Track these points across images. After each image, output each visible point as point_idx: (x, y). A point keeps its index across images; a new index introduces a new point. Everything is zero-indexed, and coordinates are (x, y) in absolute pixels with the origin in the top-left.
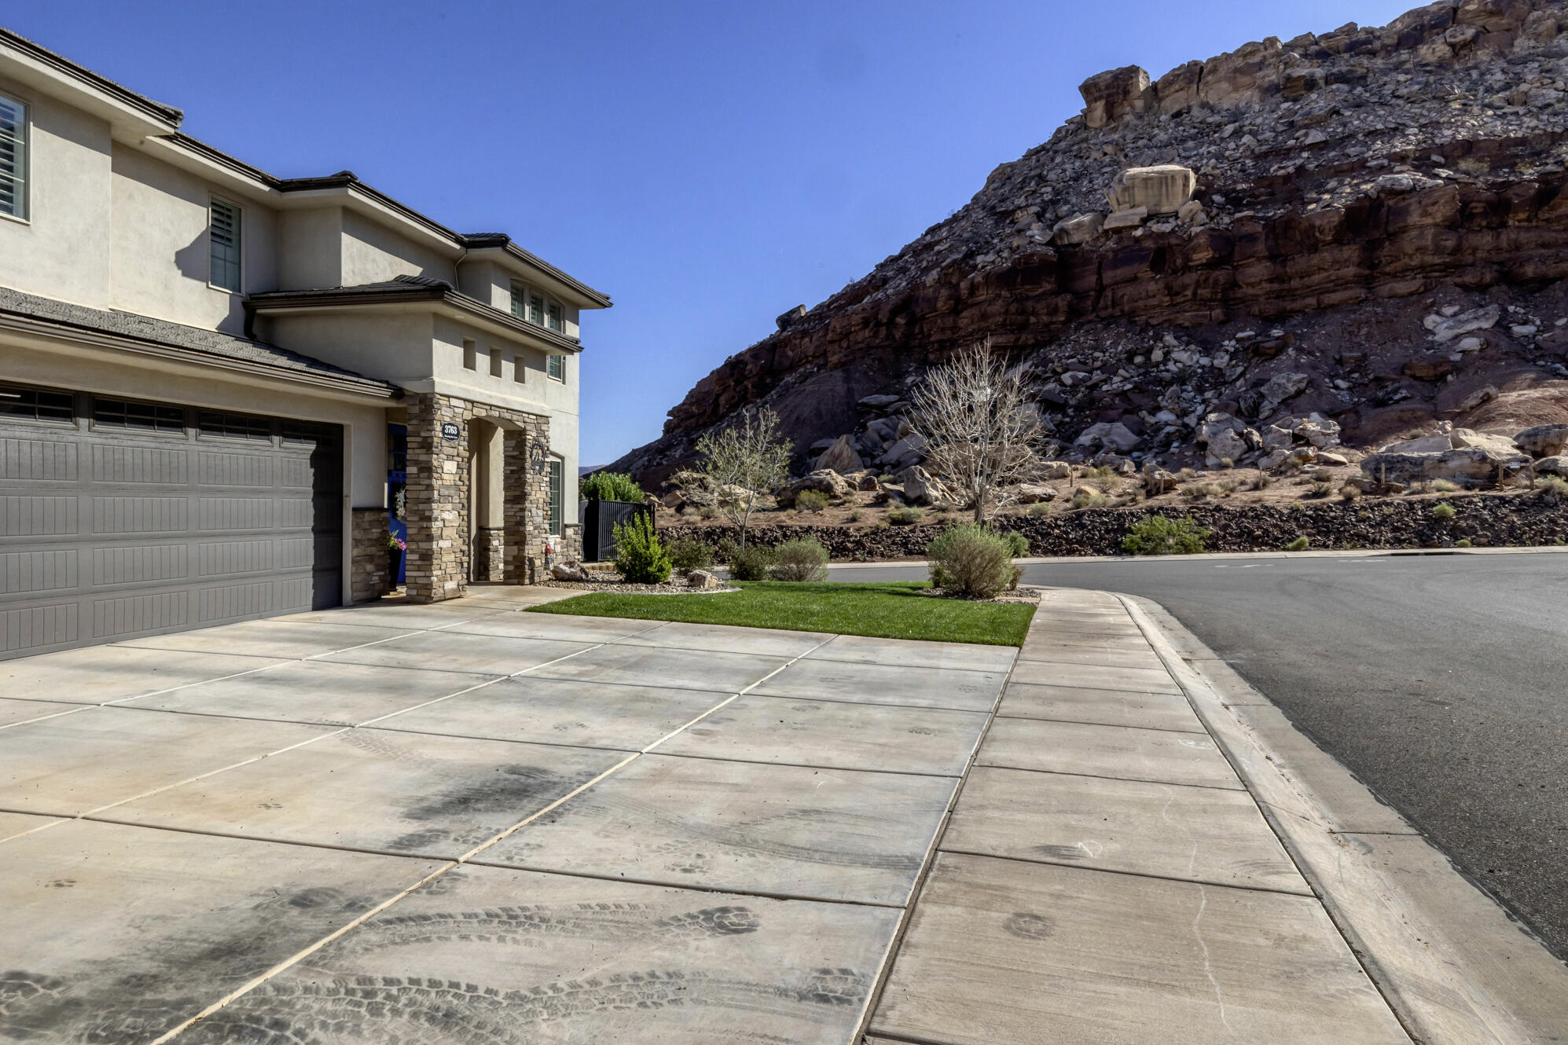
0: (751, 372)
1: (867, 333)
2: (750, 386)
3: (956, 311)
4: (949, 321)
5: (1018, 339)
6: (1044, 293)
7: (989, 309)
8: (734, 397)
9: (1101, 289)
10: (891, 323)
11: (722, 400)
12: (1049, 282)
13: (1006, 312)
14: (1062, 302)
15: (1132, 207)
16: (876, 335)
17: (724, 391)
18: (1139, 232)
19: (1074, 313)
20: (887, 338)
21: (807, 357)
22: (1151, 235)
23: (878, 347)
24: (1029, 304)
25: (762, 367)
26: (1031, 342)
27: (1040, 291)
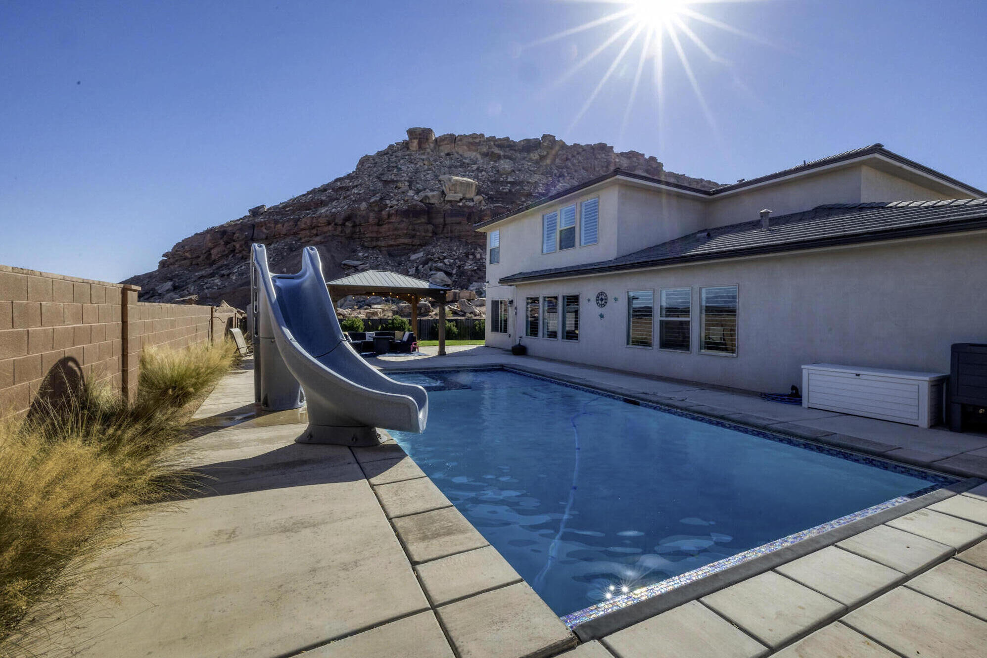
0: (238, 238)
1: (330, 228)
2: (238, 246)
3: (379, 224)
4: (376, 228)
5: (413, 242)
6: (421, 223)
7: (399, 226)
8: (224, 251)
9: (445, 225)
10: (343, 225)
11: (214, 252)
12: (424, 218)
13: (407, 229)
14: (430, 227)
15: (455, 193)
16: (335, 230)
17: (215, 247)
18: (461, 204)
19: (435, 233)
20: (342, 232)
21: (280, 234)
22: (465, 206)
23: (338, 236)
24: (417, 227)
25: (246, 236)
26: (418, 243)
27: (419, 221)
